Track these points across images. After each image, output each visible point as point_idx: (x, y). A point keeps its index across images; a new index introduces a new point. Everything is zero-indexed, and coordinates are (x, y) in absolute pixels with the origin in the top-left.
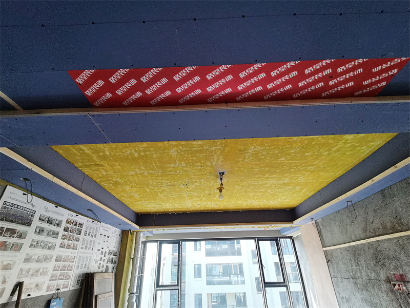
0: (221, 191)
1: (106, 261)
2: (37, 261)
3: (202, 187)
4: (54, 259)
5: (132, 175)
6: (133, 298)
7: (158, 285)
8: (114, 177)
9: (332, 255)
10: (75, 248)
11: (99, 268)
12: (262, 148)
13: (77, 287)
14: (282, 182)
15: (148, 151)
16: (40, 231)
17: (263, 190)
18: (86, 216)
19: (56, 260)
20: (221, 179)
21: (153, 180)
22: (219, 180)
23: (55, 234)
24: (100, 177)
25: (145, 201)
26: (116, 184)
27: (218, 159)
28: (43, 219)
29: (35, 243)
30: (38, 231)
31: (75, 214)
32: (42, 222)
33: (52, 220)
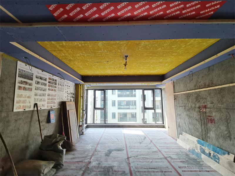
0: (125, 66)
1: (70, 97)
2: (40, 96)
3: (115, 63)
4: (47, 95)
5: (78, 56)
6: (84, 112)
7: (95, 108)
8: (69, 57)
9: (177, 97)
10: (55, 91)
11: (67, 100)
12: (149, 43)
13: (59, 107)
14: (158, 61)
15: (86, 44)
16: (38, 83)
17: (148, 65)
18: (57, 76)
19: (48, 96)
20: (126, 59)
21: (89, 59)
22: (125, 60)
23: (45, 85)
24: (61, 57)
25: (86, 69)
26: (70, 60)
27: (124, 49)
28: (38, 77)
29: (37, 88)
30: (37, 83)
31: (52, 75)
32: (38, 79)
33: (42, 78)
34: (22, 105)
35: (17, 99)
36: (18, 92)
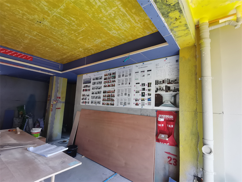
4: (102, 92)
10: (113, 86)
16: (94, 83)
31: (108, 70)
32: (94, 80)
33: (98, 78)
34: (84, 101)
35: (82, 97)
36: (83, 93)
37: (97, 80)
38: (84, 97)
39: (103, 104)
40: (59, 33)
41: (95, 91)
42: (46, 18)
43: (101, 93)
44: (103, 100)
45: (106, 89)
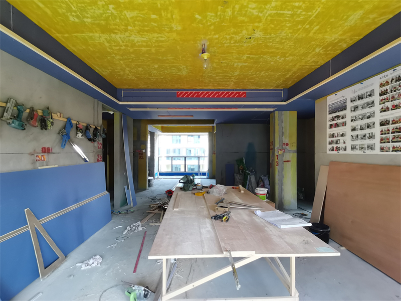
23: (370, 104)
28: (354, 99)
31: (390, 72)
32: (354, 102)
33: (362, 95)
34: (335, 146)
35: (329, 140)
36: (329, 131)
37: (360, 100)
38: (334, 139)
39: (382, 149)
40: (278, 40)
41: (359, 123)
42: (257, 27)
43: (374, 127)
44: (382, 141)
45: (389, 115)
